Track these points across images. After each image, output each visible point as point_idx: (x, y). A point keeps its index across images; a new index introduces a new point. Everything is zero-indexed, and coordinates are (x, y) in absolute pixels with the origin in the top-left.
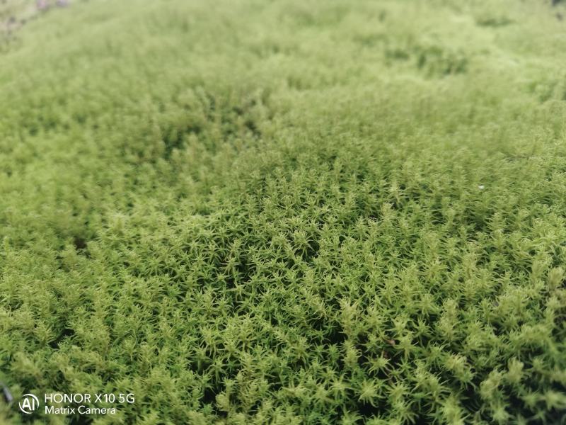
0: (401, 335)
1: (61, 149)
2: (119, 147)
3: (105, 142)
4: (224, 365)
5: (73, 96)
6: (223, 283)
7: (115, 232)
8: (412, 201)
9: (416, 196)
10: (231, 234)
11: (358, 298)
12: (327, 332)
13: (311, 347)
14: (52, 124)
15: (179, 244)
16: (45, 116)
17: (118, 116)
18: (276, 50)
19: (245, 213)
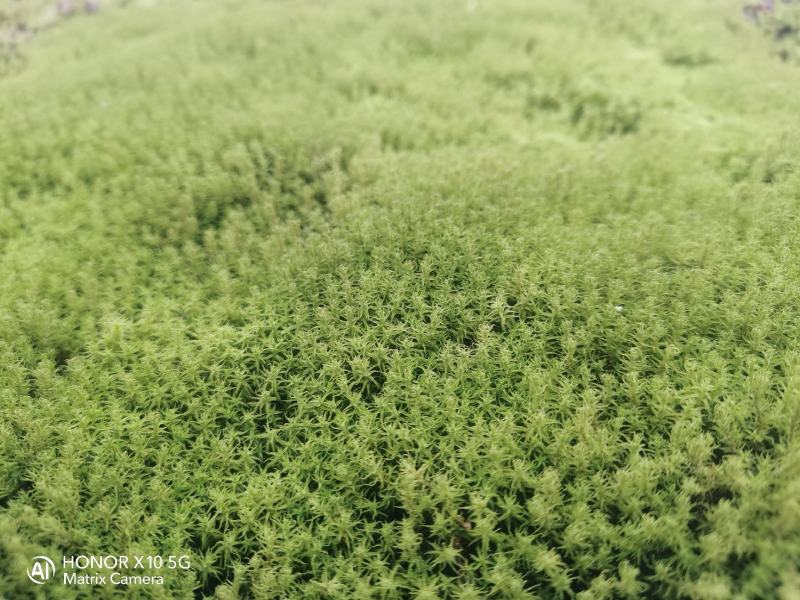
0: (479, 517)
1: (57, 220)
2: (135, 223)
3: (116, 214)
4: (237, 543)
5: (82, 144)
6: (251, 426)
7: (110, 345)
8: (522, 322)
9: (529, 316)
10: (270, 356)
11: (428, 459)
12: (382, 504)
13: (357, 525)
14: (50, 184)
15: (195, 368)
16: (42, 172)
17: (138, 177)
18: (374, 90)
19: (291, 327)
